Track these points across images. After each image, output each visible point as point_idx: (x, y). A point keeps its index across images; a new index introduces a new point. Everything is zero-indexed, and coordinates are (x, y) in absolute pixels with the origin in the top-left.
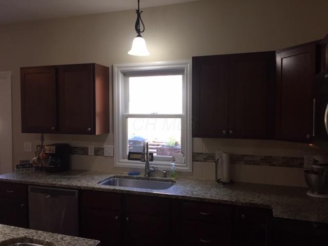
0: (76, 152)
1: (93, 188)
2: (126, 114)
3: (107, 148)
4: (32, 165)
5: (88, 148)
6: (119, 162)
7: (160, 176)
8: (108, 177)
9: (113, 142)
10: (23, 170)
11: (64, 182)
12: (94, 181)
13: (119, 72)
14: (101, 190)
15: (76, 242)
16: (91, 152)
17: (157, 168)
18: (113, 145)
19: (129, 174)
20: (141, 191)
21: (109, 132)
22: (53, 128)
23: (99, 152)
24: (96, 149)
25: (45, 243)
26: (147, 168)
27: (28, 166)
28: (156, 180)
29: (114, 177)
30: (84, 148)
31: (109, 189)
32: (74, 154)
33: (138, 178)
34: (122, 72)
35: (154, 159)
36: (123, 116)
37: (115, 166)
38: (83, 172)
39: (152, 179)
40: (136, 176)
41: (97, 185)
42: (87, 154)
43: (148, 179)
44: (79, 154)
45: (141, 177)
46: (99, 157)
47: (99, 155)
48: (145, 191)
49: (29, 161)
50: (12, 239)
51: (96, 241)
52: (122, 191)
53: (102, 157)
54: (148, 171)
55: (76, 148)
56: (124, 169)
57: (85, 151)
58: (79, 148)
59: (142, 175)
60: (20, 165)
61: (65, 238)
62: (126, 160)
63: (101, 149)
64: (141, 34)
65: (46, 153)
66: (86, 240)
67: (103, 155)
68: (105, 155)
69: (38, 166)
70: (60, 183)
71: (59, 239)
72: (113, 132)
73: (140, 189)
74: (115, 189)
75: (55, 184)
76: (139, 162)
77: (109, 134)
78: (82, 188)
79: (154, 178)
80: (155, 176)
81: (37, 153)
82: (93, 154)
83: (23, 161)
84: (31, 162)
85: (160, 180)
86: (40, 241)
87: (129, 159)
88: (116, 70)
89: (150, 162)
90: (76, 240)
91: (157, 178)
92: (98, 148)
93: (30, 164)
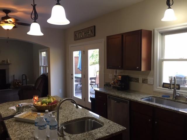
0: (133, 80)
1: (137, 101)
2: (162, 59)
3: (150, 79)
4: (111, 85)
5: (139, 78)
6: (157, 88)
7: (184, 100)
8: (148, 96)
9: (153, 76)
10: (107, 87)
11: (123, 95)
12: (139, 97)
13: (158, 33)
14: (141, 103)
15: (114, 125)
16: (140, 81)
17: (182, 94)
18: (153, 78)
19: (162, 96)
20: (165, 107)
21: (151, 70)
22: (120, 67)
23: (145, 81)
24: (143, 80)
25: (101, 122)
26: (175, 94)
27: (109, 85)
28: (180, 102)
29: (153, 97)
30: (137, 78)
31: (146, 103)
32: (131, 81)
33: (168, 100)
34: (160, 33)
35: (180, 88)
36: (160, 60)
37: (154, 90)
38: (135, 92)
39: (177, 102)
40: (166, 98)
41: (140, 99)
42: (138, 82)
43: (175, 101)
44: (134, 82)
45: (169, 99)
46: (145, 84)
47: (145, 83)
48: (168, 108)
49: (109, 83)
50: (88, 117)
51: (124, 128)
52: (153, 105)
53: (147, 84)
54: (175, 96)
55: (133, 78)
56: (160, 93)
57: (137, 80)
58: (134, 78)
59: (171, 98)
60: (106, 85)
61: (110, 122)
62: (161, 88)
63: (146, 79)
64: (171, 7)
65: (117, 80)
66: (120, 126)
67: (147, 83)
68: (148, 83)
69: (114, 86)
70: (121, 96)
71: (107, 122)
72: (153, 70)
73: (165, 106)
74: (149, 104)
75: (119, 96)
76: (167, 89)
77: (151, 71)
78: (131, 100)
79: (179, 101)
80: (179, 100)
81: (113, 79)
82: (141, 82)
83: (107, 83)
84: (111, 84)
85: (183, 103)
86: (99, 121)
87: (163, 87)
88: (156, 31)
89: (177, 90)
90: (115, 124)
91: (181, 101)
92: (144, 79)
93: (110, 85)
